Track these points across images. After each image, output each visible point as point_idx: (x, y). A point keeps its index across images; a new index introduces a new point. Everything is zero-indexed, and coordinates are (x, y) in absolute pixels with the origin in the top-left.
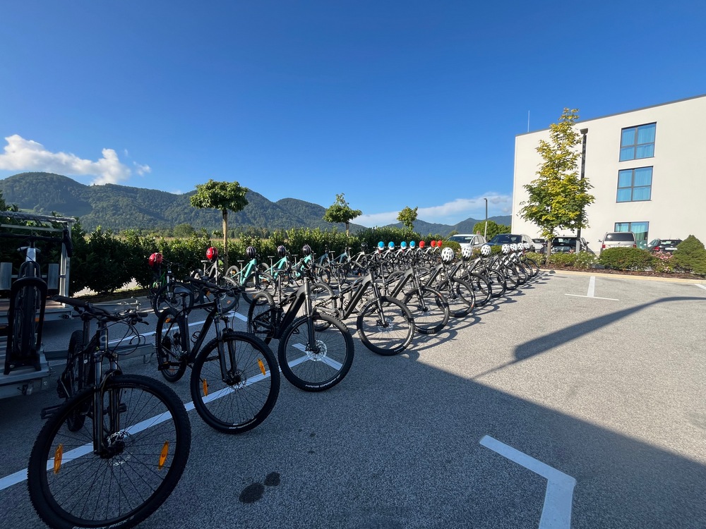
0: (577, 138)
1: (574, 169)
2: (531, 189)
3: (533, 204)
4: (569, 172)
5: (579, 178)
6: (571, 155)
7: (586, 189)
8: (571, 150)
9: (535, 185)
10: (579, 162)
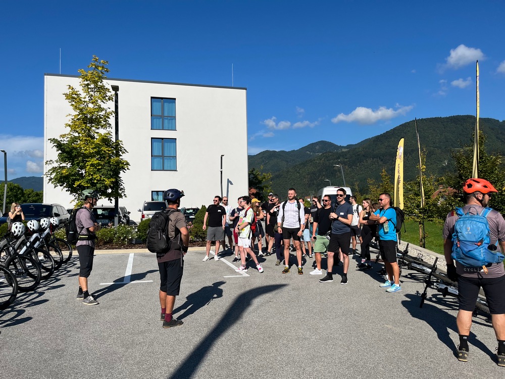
0: (109, 94)
1: (108, 129)
2: (59, 146)
3: (64, 165)
4: (102, 131)
5: (114, 140)
6: (104, 112)
7: (121, 153)
8: (103, 106)
9: (65, 141)
10: (112, 120)
